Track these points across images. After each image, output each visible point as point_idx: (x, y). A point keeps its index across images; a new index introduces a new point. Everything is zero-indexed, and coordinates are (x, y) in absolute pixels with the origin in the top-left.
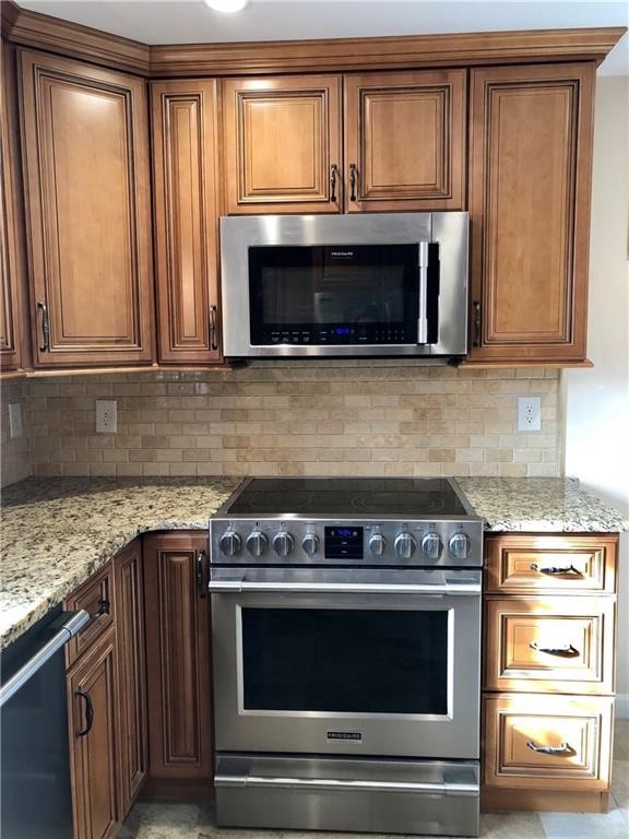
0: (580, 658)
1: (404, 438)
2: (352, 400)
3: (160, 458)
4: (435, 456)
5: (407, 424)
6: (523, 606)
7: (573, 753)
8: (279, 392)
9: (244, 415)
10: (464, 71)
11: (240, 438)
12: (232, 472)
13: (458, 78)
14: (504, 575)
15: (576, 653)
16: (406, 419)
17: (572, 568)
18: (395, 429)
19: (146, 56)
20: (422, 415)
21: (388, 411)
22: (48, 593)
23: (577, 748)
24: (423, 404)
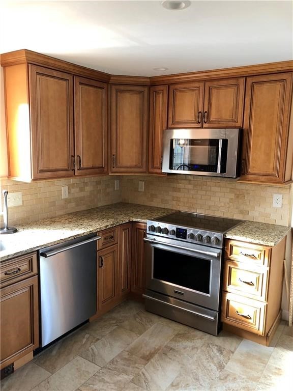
0: (254, 287)
1: (231, 204)
2: (214, 189)
3: (154, 201)
4: (241, 212)
5: (232, 199)
6: (236, 264)
7: (250, 318)
8: (190, 184)
9: (179, 190)
10: (244, 78)
11: (177, 197)
12: (174, 208)
13: (242, 81)
14: (231, 253)
15: (253, 285)
16: (232, 197)
17: (253, 255)
18: (228, 200)
19: (149, 80)
20: (238, 197)
21: (226, 194)
22: (91, 230)
23: (252, 317)
24: (238, 193)
